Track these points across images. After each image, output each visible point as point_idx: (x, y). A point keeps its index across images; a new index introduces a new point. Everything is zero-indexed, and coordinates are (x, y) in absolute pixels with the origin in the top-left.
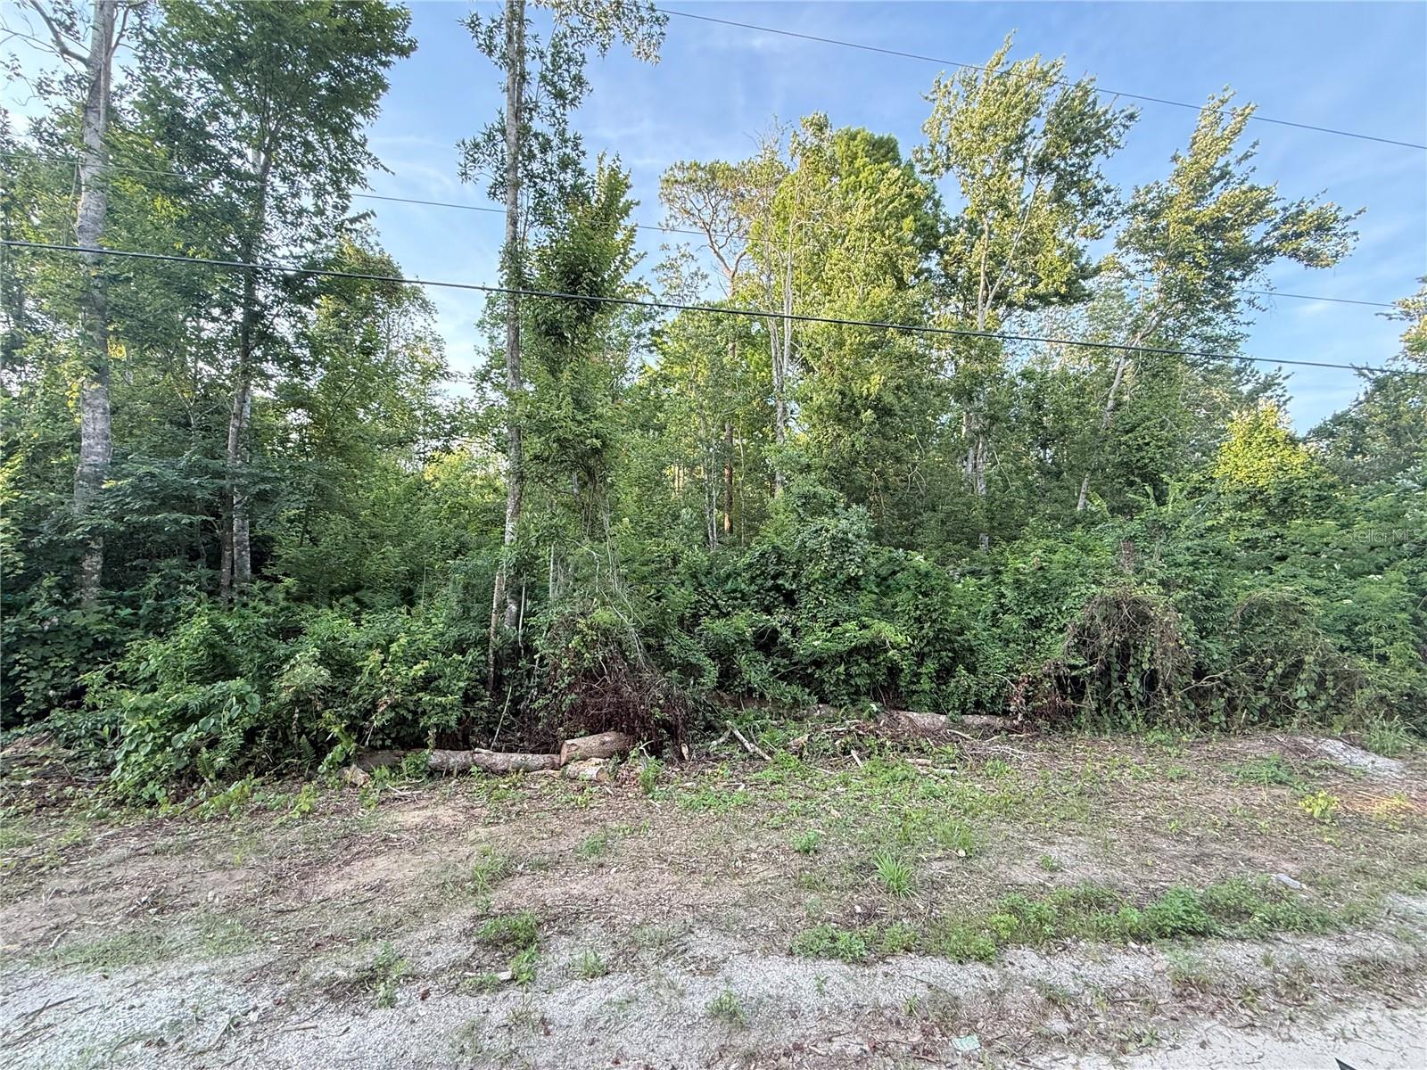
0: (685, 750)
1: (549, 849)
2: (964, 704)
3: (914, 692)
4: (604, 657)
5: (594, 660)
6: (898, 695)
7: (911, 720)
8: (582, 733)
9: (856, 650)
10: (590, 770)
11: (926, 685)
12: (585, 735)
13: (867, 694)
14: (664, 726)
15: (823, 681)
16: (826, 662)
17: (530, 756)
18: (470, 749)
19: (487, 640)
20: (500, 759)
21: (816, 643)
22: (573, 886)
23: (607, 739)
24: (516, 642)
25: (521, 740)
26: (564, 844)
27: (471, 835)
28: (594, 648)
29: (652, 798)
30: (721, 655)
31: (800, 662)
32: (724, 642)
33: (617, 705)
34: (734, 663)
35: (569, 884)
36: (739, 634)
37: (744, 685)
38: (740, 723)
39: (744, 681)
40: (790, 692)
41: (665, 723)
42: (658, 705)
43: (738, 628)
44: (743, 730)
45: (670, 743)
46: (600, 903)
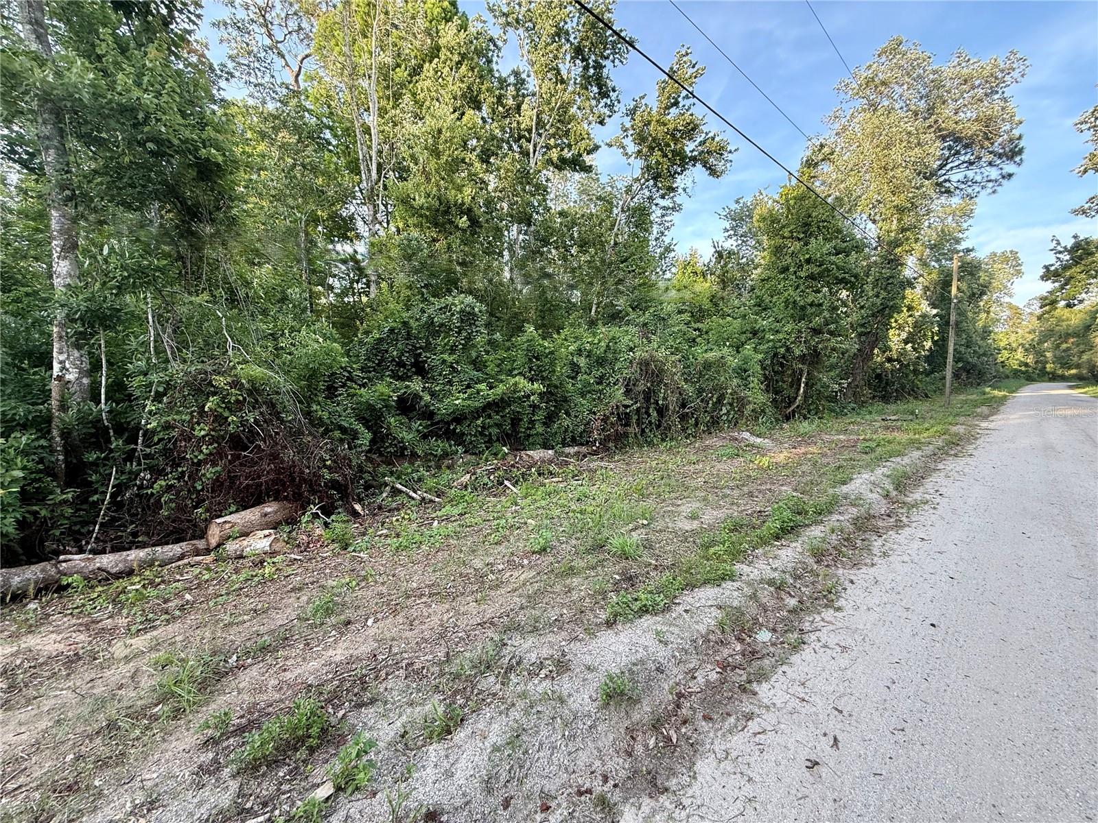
0: (358, 507)
1: (263, 629)
2: (564, 439)
3: (529, 436)
4: (256, 421)
5: (243, 423)
6: (518, 440)
7: (529, 456)
8: (233, 508)
9: (489, 405)
10: (260, 542)
11: (540, 428)
12: (237, 511)
13: (498, 440)
14: (333, 488)
15: (463, 434)
16: (466, 418)
17: (159, 548)
18: (48, 559)
19: (48, 419)
20: (108, 561)
21: (457, 402)
22: (331, 652)
23: (269, 510)
24: (100, 420)
25: (135, 535)
26: (280, 619)
27: (118, 652)
28: (241, 410)
29: (354, 551)
30: (368, 421)
31: (442, 421)
32: (371, 408)
33: (278, 471)
34: (382, 427)
35: (324, 653)
36: (384, 400)
37: (396, 445)
38: (398, 478)
39: (395, 442)
40: (438, 446)
41: (334, 484)
42: (325, 466)
43: (382, 394)
44: (404, 483)
45: (341, 503)
46: (380, 657)
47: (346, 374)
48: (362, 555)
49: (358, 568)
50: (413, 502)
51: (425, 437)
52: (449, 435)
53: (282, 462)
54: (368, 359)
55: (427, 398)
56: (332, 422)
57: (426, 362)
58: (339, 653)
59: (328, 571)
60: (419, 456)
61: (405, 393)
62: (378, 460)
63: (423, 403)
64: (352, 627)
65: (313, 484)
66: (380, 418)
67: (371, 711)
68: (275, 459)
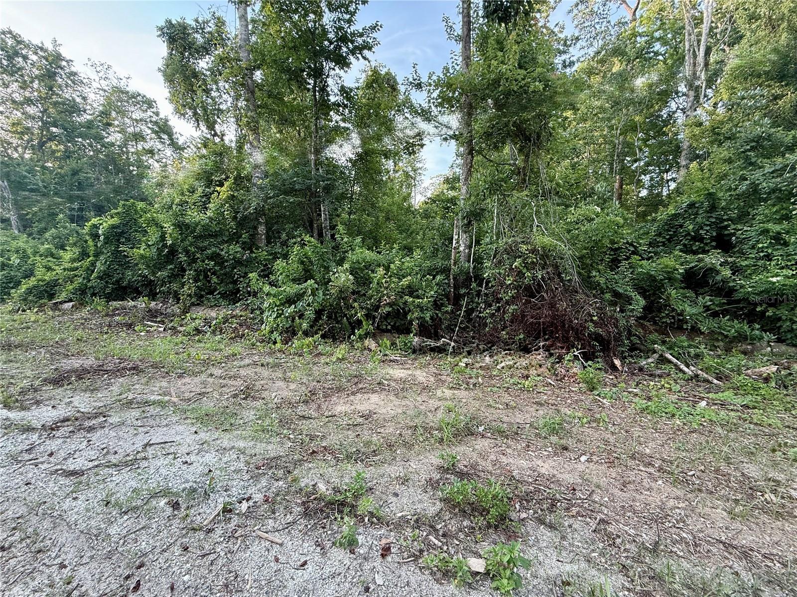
0: (617, 362)
4: (543, 278)
5: (534, 278)
14: (596, 340)
19: (449, 270)
21: (774, 280)
22: (540, 462)
24: (469, 272)
27: (439, 393)
28: (534, 269)
29: (598, 395)
30: (645, 291)
31: (745, 300)
32: (652, 278)
33: (554, 317)
34: (661, 298)
35: (535, 459)
36: (669, 272)
37: (673, 317)
38: (670, 348)
39: (674, 314)
40: (733, 327)
41: (597, 337)
42: (592, 321)
43: (667, 266)
44: (675, 354)
45: (602, 354)
46: (579, 494)
47: (632, 249)
48: (605, 401)
49: (596, 409)
50: (681, 375)
51: (715, 315)
52: (752, 317)
53: (558, 310)
54: (659, 235)
55: (727, 273)
56: (608, 287)
57: (734, 234)
58: (546, 467)
59: (569, 401)
60: (703, 333)
61: (696, 266)
62: (652, 328)
63: (719, 278)
64: (567, 454)
65: (579, 332)
66: (659, 289)
67: (549, 534)
68: (552, 307)
